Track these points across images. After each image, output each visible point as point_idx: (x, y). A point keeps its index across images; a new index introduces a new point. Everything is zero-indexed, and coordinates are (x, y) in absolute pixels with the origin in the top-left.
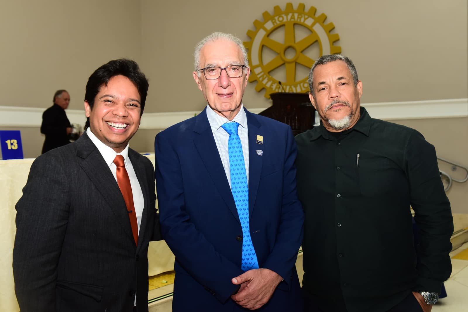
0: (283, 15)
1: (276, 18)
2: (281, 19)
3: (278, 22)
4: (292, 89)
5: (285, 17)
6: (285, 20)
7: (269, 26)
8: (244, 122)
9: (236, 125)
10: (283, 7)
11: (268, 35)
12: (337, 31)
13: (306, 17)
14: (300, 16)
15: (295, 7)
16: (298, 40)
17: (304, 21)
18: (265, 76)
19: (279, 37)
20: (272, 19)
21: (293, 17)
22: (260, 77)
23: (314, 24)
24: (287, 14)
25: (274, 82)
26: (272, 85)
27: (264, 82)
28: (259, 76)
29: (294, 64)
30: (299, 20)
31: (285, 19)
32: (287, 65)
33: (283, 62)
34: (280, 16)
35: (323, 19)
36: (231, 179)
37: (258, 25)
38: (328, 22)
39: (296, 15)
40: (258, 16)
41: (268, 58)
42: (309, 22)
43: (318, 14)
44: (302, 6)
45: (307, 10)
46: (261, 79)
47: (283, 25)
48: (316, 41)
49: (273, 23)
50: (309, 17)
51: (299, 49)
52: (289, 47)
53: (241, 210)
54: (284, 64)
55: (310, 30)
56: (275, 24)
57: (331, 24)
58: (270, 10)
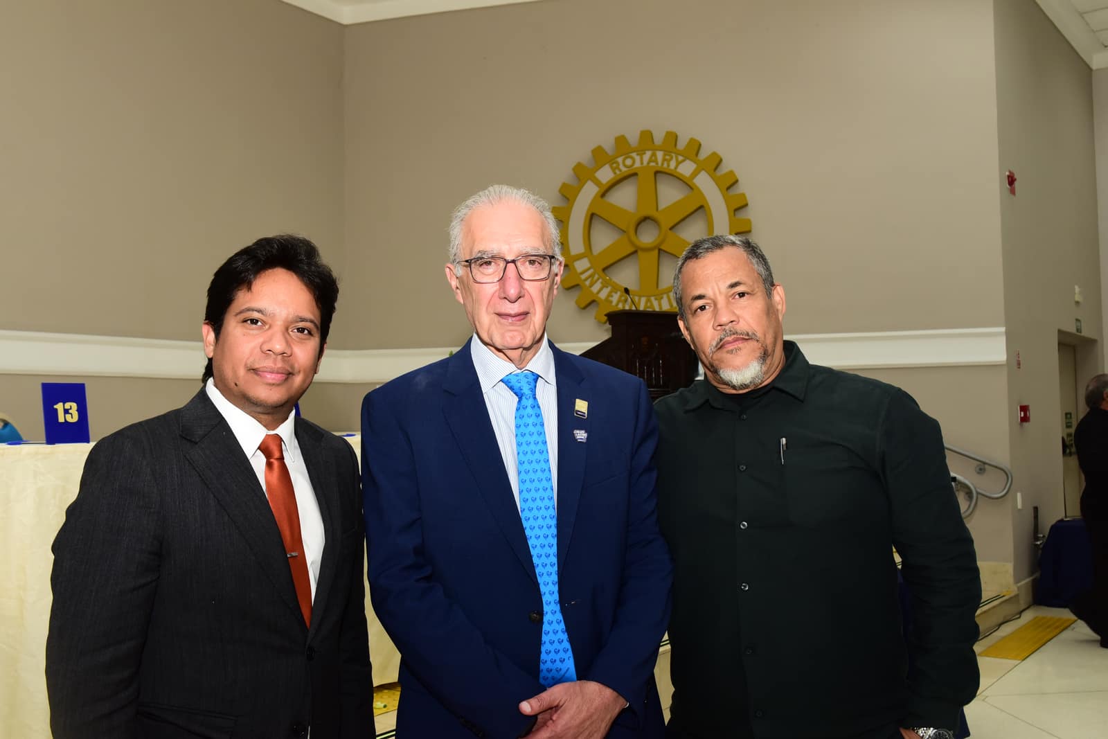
0: (634, 155)
1: (620, 160)
2: (629, 162)
3: (624, 169)
4: (652, 305)
5: (637, 158)
6: (637, 164)
7: (606, 175)
8: (547, 372)
9: (531, 378)
10: (633, 138)
11: (603, 195)
12: (744, 187)
13: (680, 158)
14: (667, 157)
15: (659, 137)
16: (663, 205)
17: (676, 168)
18: (596, 276)
19: (625, 198)
20: (611, 161)
21: (653, 159)
22: (586, 279)
23: (695, 174)
24: (641, 152)
25: (615, 288)
26: (610, 295)
27: (595, 289)
28: (583, 277)
29: (656, 252)
30: (665, 165)
31: (639, 162)
32: (640, 253)
33: (632, 249)
34: (627, 155)
35: (715, 164)
36: (521, 492)
37: (582, 174)
38: (724, 169)
39: (660, 155)
40: (583, 155)
41: (604, 239)
42: (686, 169)
43: (703, 155)
44: (672, 138)
45: (682, 144)
46: (588, 283)
47: (635, 174)
48: (701, 207)
49: (614, 170)
50: (686, 158)
51: (666, 223)
52: (646, 219)
53: (539, 556)
54: (635, 252)
55: (687, 184)
56: (618, 172)
57: (731, 172)
58: (608, 145)
